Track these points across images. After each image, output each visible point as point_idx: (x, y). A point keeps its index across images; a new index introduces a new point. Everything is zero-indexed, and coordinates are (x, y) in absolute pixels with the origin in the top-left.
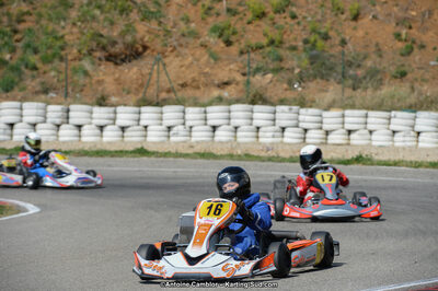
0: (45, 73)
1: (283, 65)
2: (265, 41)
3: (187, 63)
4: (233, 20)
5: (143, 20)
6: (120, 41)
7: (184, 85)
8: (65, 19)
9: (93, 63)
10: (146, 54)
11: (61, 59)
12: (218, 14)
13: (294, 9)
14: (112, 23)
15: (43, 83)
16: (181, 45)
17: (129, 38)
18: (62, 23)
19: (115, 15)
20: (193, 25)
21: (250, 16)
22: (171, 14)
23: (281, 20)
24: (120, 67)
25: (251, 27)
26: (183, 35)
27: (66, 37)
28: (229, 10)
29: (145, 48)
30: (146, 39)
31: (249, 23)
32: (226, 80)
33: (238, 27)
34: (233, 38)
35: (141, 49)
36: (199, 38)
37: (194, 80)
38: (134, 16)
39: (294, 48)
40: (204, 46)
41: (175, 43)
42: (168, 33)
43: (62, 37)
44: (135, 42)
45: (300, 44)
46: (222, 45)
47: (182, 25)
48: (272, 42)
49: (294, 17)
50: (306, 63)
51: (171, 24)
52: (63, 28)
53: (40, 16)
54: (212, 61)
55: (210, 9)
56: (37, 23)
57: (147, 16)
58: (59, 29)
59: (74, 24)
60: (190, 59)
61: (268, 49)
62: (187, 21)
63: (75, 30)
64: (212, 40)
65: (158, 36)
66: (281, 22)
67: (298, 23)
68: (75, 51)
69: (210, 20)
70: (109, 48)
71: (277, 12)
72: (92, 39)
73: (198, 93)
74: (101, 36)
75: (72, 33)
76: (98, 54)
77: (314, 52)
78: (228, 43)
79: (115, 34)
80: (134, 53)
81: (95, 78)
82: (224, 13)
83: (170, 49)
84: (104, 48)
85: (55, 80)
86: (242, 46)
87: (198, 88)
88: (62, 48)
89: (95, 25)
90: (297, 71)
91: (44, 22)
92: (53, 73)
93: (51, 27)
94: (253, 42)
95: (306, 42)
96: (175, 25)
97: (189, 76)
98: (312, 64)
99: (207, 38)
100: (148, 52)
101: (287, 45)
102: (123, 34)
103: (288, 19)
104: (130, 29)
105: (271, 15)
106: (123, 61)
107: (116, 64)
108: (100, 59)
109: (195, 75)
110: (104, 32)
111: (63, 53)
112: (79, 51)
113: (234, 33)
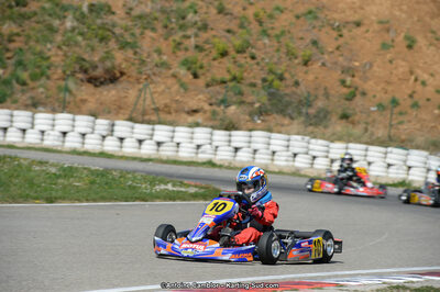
0: (33, 89)
1: (244, 99)
2: (228, 77)
3: (159, 90)
4: (200, 56)
5: (120, 49)
6: (100, 65)
7: (157, 110)
8: (51, 42)
9: (76, 84)
10: (122, 79)
11: (48, 78)
12: (186, 49)
13: (253, 51)
14: (93, 49)
15: (32, 98)
16: (154, 74)
17: (108, 64)
18: (49, 46)
19: (95, 42)
20: (165, 58)
21: (215, 53)
22: (145, 45)
23: (242, 59)
24: (100, 89)
25: (216, 63)
26: (157, 65)
27: (53, 59)
28: (197, 47)
29: (122, 74)
30: (123, 66)
31: (214, 59)
32: (195, 108)
33: (205, 62)
34: (200, 72)
35: (118, 75)
36: (170, 69)
37: (166, 106)
38: (112, 44)
39: (254, 85)
40: (174, 76)
41: (149, 72)
42: (143, 62)
43: (48, 58)
44: (114, 67)
45: (259, 82)
46: (191, 77)
47: (155, 55)
48: (234, 79)
49: (253, 58)
50: (265, 99)
51: (145, 55)
52: (49, 50)
53: (29, 37)
54: (182, 90)
55: (179, 44)
56: (26, 43)
57: (124, 46)
58: (46, 51)
59: (59, 47)
60: (163, 87)
61: (231, 84)
62: (159, 52)
63: (60, 53)
64: (183, 71)
65: (133, 64)
66: (243, 61)
67: (258, 64)
68: (60, 71)
69: (179, 53)
70: (90, 71)
71: (238, 52)
72: (76, 62)
73: (169, 118)
74: (84, 60)
75: (57, 55)
76: (80, 76)
77: (272, 90)
78: (196, 76)
79: (96, 59)
80: (112, 78)
81: (79, 97)
82: (192, 49)
83: (145, 77)
84: (85, 71)
85: (43, 96)
86: (209, 79)
87: (170, 113)
88: (49, 68)
89: (77, 49)
90: (257, 105)
91: (32, 43)
92: (41, 90)
93: (38, 48)
94: (219, 77)
95: (264, 80)
96: (149, 56)
97: (161, 101)
98: (269, 100)
99: (178, 70)
100: (124, 77)
101: (248, 81)
102: (103, 60)
103: (249, 59)
104: (108, 56)
105: (233, 53)
106: (102, 83)
107: (96, 86)
108: (82, 81)
109: (168, 101)
110: (86, 57)
111: (49, 72)
112: (64, 72)
113: (201, 67)
